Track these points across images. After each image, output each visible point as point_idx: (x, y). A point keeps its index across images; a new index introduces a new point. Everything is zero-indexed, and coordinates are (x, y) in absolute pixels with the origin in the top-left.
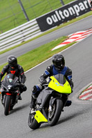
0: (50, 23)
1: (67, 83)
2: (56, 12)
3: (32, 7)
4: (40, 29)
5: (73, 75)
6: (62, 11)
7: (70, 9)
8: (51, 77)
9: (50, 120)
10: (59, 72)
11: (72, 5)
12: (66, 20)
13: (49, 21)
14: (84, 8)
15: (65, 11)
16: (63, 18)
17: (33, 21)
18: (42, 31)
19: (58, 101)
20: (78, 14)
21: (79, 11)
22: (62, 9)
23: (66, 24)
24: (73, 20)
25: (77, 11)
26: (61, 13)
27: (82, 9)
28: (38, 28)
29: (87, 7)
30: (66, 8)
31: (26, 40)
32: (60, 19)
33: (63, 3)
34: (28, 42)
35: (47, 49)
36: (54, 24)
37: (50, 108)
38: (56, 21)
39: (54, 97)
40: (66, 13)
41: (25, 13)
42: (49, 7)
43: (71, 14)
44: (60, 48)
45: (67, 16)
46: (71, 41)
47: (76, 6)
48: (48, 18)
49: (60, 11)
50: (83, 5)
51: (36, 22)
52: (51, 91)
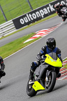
0: (23, 23)
1: (58, 59)
2: (27, 15)
3: (9, 11)
4: (15, 27)
5: (61, 53)
6: (31, 14)
7: (37, 13)
8: (46, 55)
9: (47, 88)
10: (51, 51)
11: (38, 10)
12: (34, 21)
13: (22, 21)
14: (47, 12)
15: (33, 14)
16: (32, 19)
17: (10, 22)
18: (17, 29)
19: (53, 73)
20: (43, 17)
21: (43, 14)
22: (31, 13)
23: (34, 24)
24: (39, 21)
25: (42, 15)
26: (30, 15)
27: (46, 13)
28: (14, 26)
29: (49, 12)
30: (35, 12)
31: (5, 35)
32: (30, 20)
33: (32, 8)
34: (6, 37)
35: (20, 42)
36: (26, 24)
37: (47, 78)
38: (27, 21)
39: (49, 70)
40: (34, 16)
41: (4, 15)
42: (22, 11)
43: (38, 17)
44: (30, 41)
45: (35, 18)
46: (37, 36)
47: (42, 11)
48: (21, 20)
49: (30, 14)
50: (46, 10)
51: (12, 22)
52: (47, 66)
